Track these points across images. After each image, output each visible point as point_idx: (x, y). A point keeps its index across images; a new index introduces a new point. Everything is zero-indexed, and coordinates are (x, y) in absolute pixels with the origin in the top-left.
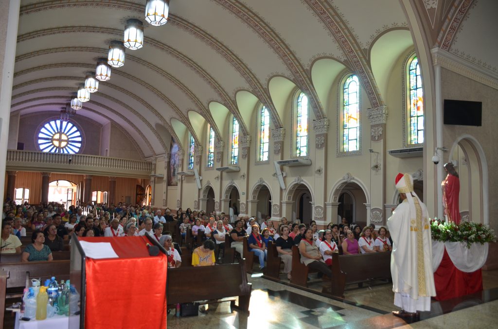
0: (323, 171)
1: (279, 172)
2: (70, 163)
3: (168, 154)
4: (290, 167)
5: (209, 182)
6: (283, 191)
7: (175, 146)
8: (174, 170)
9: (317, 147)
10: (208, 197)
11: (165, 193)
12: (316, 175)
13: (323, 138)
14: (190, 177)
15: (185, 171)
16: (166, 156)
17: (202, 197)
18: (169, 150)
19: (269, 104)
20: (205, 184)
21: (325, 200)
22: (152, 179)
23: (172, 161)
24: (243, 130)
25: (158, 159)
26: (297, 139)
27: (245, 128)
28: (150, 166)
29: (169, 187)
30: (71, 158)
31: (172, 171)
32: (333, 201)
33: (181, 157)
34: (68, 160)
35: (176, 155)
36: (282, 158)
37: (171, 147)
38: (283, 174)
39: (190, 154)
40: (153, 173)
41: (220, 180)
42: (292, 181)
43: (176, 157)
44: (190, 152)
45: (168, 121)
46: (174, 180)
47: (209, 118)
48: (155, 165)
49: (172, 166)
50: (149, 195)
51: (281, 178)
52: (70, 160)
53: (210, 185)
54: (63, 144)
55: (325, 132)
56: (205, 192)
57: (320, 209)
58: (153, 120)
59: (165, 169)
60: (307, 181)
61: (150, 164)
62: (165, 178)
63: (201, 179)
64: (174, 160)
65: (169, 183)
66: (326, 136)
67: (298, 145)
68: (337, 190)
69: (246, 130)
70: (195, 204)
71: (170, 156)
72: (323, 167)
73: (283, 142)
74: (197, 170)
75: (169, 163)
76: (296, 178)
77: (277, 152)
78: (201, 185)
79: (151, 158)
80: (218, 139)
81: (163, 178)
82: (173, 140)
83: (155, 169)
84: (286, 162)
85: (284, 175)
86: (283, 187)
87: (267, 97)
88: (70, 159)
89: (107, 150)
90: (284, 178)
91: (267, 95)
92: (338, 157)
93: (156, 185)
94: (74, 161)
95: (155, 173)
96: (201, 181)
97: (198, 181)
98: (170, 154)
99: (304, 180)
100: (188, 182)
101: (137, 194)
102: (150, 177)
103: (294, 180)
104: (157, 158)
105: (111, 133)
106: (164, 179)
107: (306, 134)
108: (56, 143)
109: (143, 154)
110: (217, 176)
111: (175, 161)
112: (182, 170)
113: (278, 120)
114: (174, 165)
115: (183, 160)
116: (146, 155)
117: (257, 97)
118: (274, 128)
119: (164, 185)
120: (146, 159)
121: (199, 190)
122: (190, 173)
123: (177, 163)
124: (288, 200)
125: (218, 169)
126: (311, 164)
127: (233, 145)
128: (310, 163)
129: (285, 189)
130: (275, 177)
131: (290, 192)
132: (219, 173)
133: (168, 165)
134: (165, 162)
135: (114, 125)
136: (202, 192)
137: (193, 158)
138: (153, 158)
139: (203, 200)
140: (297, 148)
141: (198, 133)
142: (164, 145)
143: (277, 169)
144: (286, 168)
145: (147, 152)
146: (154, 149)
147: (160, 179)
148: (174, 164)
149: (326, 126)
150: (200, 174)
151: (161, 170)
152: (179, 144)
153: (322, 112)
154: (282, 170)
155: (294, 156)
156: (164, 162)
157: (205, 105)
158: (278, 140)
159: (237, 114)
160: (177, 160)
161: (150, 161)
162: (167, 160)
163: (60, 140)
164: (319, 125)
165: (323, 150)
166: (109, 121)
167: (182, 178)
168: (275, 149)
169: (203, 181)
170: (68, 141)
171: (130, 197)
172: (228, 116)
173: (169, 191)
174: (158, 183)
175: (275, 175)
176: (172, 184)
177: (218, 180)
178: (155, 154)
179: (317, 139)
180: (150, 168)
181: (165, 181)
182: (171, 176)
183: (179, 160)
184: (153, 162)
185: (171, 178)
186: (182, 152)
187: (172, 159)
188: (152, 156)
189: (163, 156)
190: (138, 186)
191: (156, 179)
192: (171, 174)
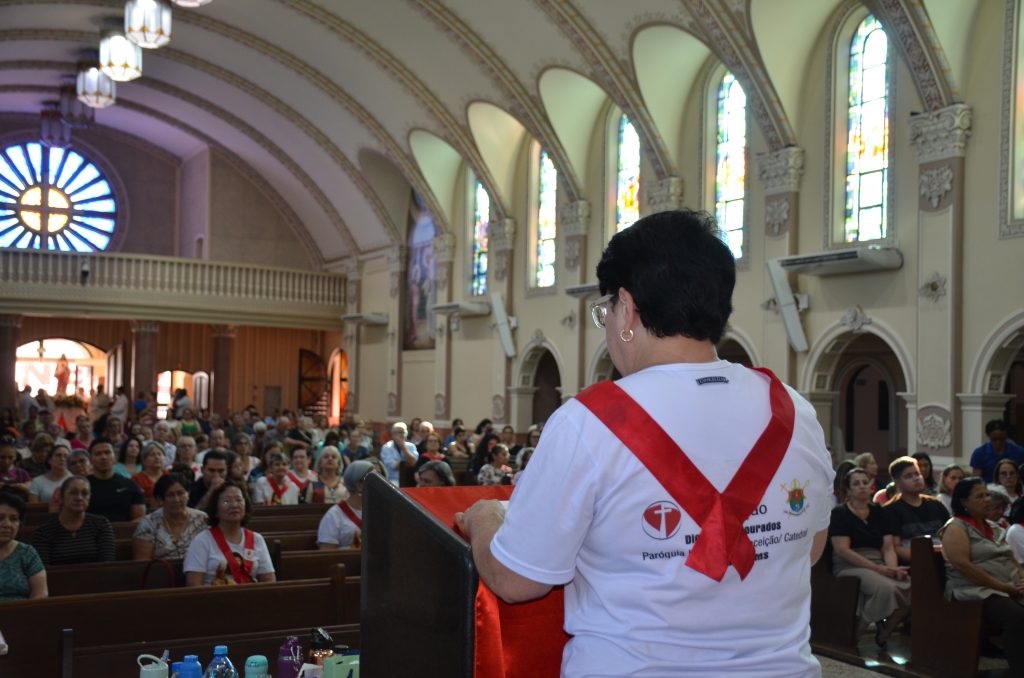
0: (949, 287)
1: (785, 296)
2: (83, 282)
3: (401, 247)
4: (824, 277)
5: (539, 335)
6: (800, 358)
7: (424, 221)
8: (423, 299)
9: (926, 204)
10: (535, 384)
11: (393, 372)
12: (923, 301)
13: (948, 174)
14: (476, 320)
15: (459, 300)
16: (394, 254)
17: (517, 383)
18: (404, 236)
19: (750, 66)
20: (526, 343)
21: (958, 384)
22: (351, 328)
23: (415, 271)
24: (655, 162)
25: (367, 267)
26: (847, 183)
27: (662, 153)
28: (342, 286)
29: (408, 355)
30: (86, 267)
31: (416, 301)
32: (986, 390)
33: (445, 257)
34: (79, 274)
35: (429, 251)
36: (795, 248)
37: (411, 224)
38: (797, 302)
39: (474, 247)
40: (351, 311)
41: (577, 328)
42: (830, 324)
43: (429, 257)
44: (474, 240)
45: (400, 140)
46: (423, 332)
47: (537, 125)
48: (358, 284)
49: (415, 288)
50: (342, 380)
51: (791, 314)
52: (85, 274)
53: (545, 345)
54: (56, 222)
55: (958, 153)
56: (526, 366)
57: (939, 419)
58: (353, 138)
59: (393, 296)
60: (885, 323)
61: (342, 280)
62: (394, 325)
63: (513, 324)
64: (422, 266)
65: (407, 342)
66: (960, 165)
67: (852, 204)
68: (1001, 353)
69: (666, 162)
70: (496, 406)
71: (407, 256)
72: (946, 271)
73: (797, 195)
74: (502, 298)
75: (405, 275)
76: (847, 314)
77: (776, 229)
78: (515, 344)
79: (347, 262)
80: (568, 191)
81: (384, 326)
82: (415, 200)
83: (358, 298)
84: (812, 260)
85: (803, 305)
86: (801, 345)
87: (742, 42)
88: (81, 267)
89: (200, 241)
90: (804, 315)
91: (744, 36)
92: (1004, 236)
93: (364, 348)
94: (97, 275)
95: (359, 309)
96: (514, 331)
97: (505, 332)
98: (409, 248)
99: (875, 320)
100: (470, 335)
101: (302, 379)
102: (340, 324)
103: (837, 322)
104: (363, 261)
105: (214, 184)
106: (390, 330)
107: (882, 161)
108: (33, 220)
109: (317, 249)
110: (568, 314)
111: (425, 270)
112: (450, 298)
113: (779, 121)
114: (420, 285)
115: (450, 266)
116: (327, 253)
117: (709, 44)
118: (764, 147)
119: (390, 347)
120: (325, 266)
121: (509, 360)
122: (476, 308)
123: (431, 275)
124: (817, 386)
125: (572, 292)
126: (902, 265)
127: (621, 211)
128: (895, 261)
129: (807, 352)
130: (771, 314)
131: (825, 360)
132: (574, 304)
133: (400, 282)
134: (393, 274)
135: (222, 158)
136: (517, 367)
137: (484, 261)
138: (350, 263)
139: (520, 392)
140: (847, 214)
141: (500, 172)
142: (386, 221)
143: (778, 288)
144: (810, 283)
145: (330, 244)
146: (355, 234)
147: (377, 328)
148: (423, 279)
149: (959, 132)
150: (510, 311)
151: (380, 301)
152: (436, 215)
153: (946, 84)
154: (795, 287)
155: (837, 238)
156: (387, 274)
157: (526, 79)
158: (779, 189)
159: (636, 105)
160: (428, 266)
161: (341, 271)
162: (397, 267)
163: (44, 210)
164: (932, 128)
165: (948, 216)
166: (203, 146)
167: (449, 323)
168: (768, 219)
169: (520, 333)
170: (70, 212)
171: (278, 390)
172: (602, 115)
173: (405, 368)
174: (370, 341)
175: (772, 304)
176: (417, 343)
177: (572, 327)
178: (358, 251)
179: (925, 178)
180: (343, 295)
181: (393, 334)
182: (411, 319)
183: (438, 265)
184: (352, 277)
185: (412, 325)
186: (447, 240)
187: (415, 263)
188: (348, 257)
189: (382, 256)
190: (303, 353)
191: (363, 328)
192: (411, 313)
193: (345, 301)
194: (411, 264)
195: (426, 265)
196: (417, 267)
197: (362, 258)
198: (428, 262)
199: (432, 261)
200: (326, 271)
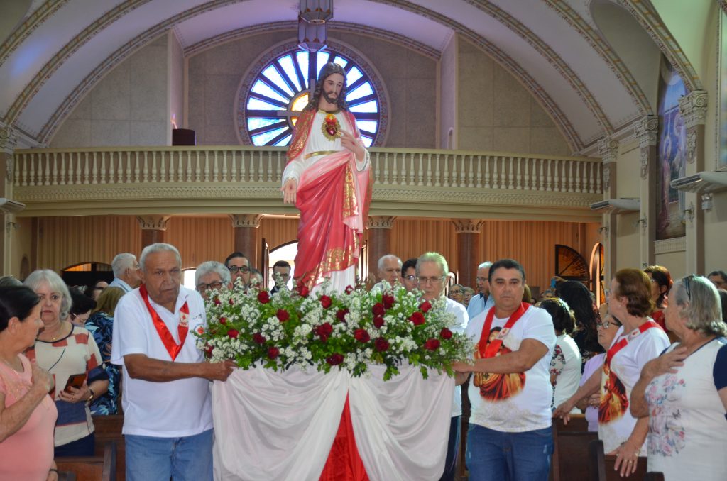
3: (651, 117)
7: (674, 80)
8: (675, 173)
16: (641, 126)
18: (654, 102)
22: (606, 218)
23: (667, 141)
25: (622, 146)
29: (661, 245)
31: (667, 180)
33: (694, 121)
35: (679, 116)
37: (662, 87)
43: (679, 124)
46: (674, 217)
48: (613, 166)
49: (666, 164)
50: (601, 278)
59: (643, 176)
61: (598, 166)
62: (645, 211)
64: (672, 136)
65: (660, 231)
71: (658, 126)
75: (655, 151)
79: (600, 143)
81: (637, 212)
82: (664, 59)
83: (613, 182)
93: (619, 240)
95: (614, 196)
98: (660, 118)
102: (596, 213)
104: (616, 141)
106: (642, 217)
109: (576, 135)
111: (675, 141)
112: (701, 167)
114: (672, 159)
115: (702, 129)
116: (585, 137)
119: (642, 236)
120: (584, 151)
123: (682, 148)
133: (650, 159)
134: (643, 150)
138: (604, 145)
145: (587, 127)
146: (605, 110)
147: (631, 215)
148: (674, 152)
151: (632, 184)
152: (686, 70)
156: (639, 150)
160: (679, 135)
161: (596, 155)
162: (646, 141)
167: (700, 202)
174: (625, 232)
176: (669, 230)
178: (613, 129)
180: (599, 182)
181: (644, 221)
182: (663, 201)
183: (687, 131)
184: (607, 159)
185: (664, 208)
186: (696, 98)
187: (666, 134)
188: (603, 138)
189: (631, 132)
190: (559, 248)
191: (618, 217)
192: (663, 194)
193: (602, 189)
194: (662, 136)
195: (676, 134)
196: (668, 137)
197: (614, 136)
198: (679, 131)
199: (683, 128)
200: (585, 156)
